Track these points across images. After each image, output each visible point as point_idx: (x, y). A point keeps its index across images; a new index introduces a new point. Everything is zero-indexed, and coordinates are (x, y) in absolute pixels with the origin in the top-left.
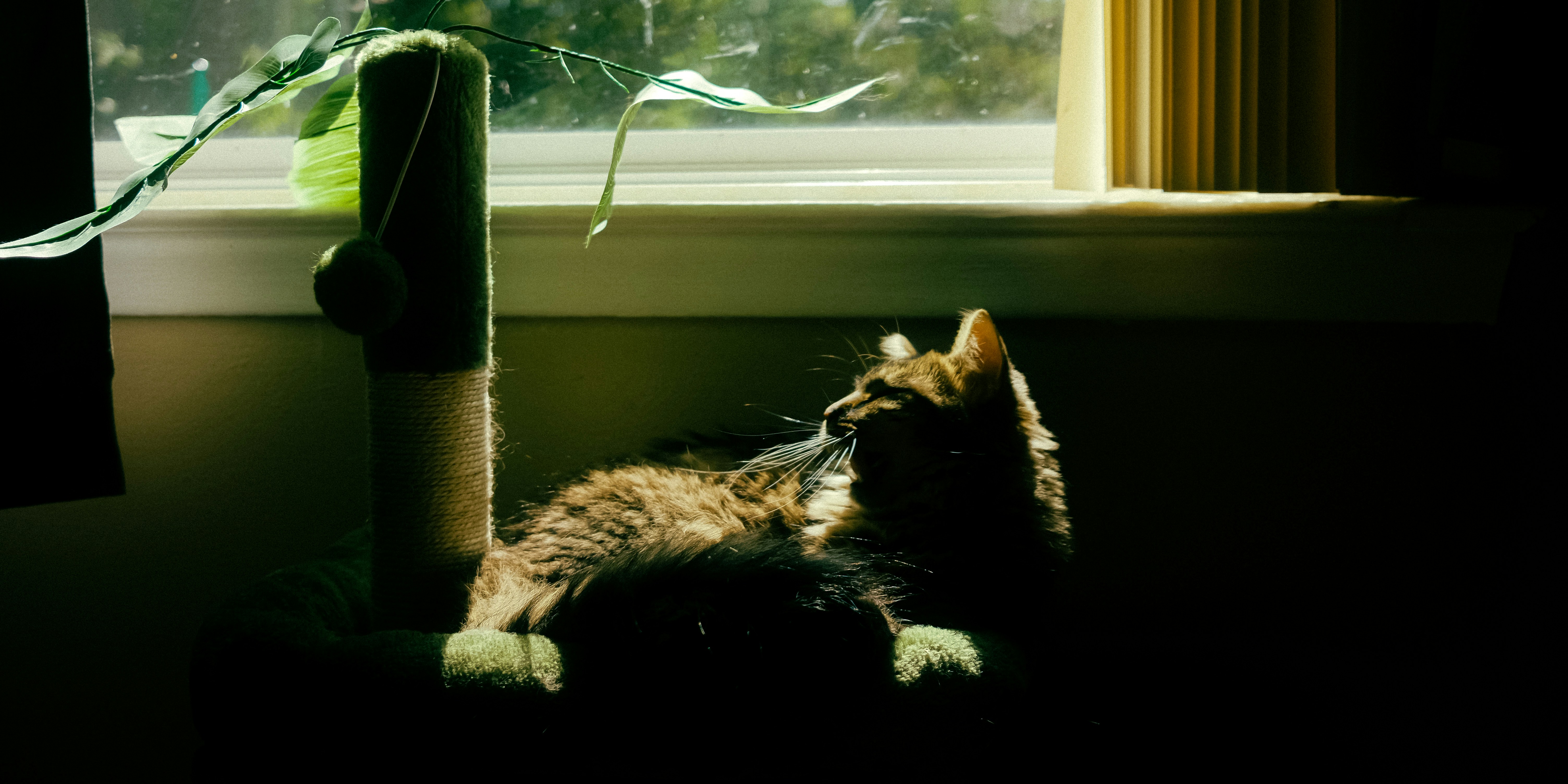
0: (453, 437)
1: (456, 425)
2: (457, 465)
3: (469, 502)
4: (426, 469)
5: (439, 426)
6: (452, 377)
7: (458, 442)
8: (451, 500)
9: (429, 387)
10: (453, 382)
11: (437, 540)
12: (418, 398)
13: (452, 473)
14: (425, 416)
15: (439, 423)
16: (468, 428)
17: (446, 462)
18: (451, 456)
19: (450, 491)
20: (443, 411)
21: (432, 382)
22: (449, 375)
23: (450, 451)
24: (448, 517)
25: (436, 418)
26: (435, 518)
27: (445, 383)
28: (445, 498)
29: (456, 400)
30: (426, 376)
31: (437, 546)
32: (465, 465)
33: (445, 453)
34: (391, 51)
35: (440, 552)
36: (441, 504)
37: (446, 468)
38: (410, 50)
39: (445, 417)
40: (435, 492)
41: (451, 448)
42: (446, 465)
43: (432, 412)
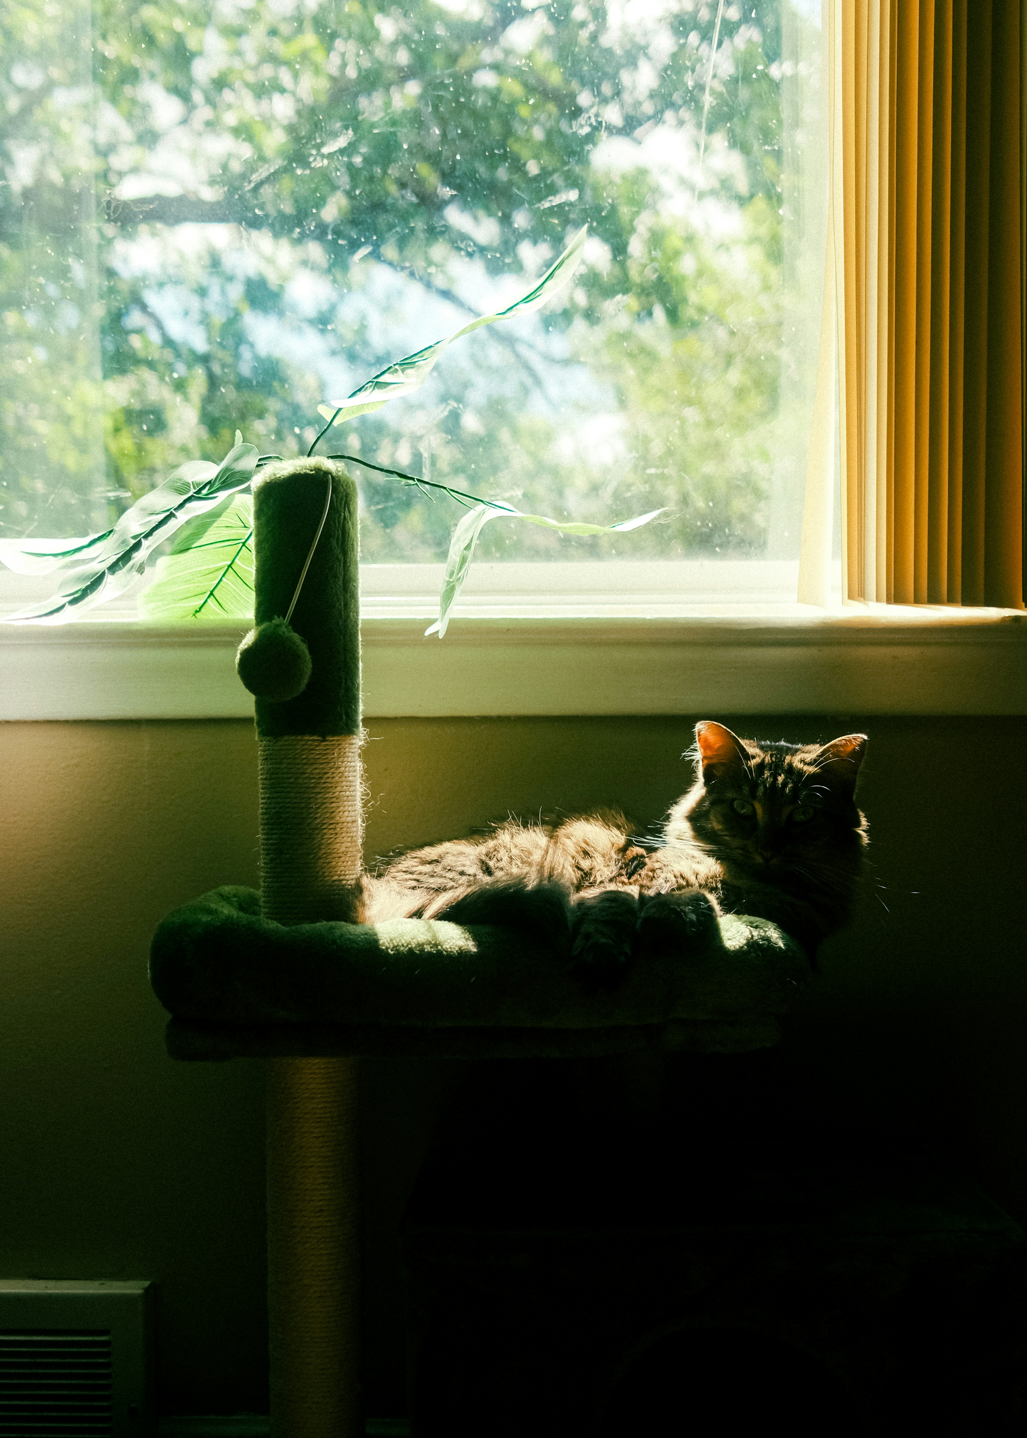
0: (339, 789)
1: (341, 780)
2: (342, 813)
3: (349, 844)
4: (319, 815)
5: (328, 780)
6: (338, 740)
7: (342, 793)
8: (338, 840)
9: (321, 748)
10: (339, 745)
11: (326, 874)
12: (312, 756)
13: (338, 818)
14: (318, 771)
15: (328, 778)
16: (348, 783)
17: (334, 809)
18: (338, 804)
19: (336, 834)
20: (331, 768)
21: (324, 743)
22: (335, 738)
23: (337, 801)
24: (334, 855)
25: (326, 773)
26: (324, 856)
27: (333, 744)
28: (333, 839)
29: (341, 759)
30: (318, 738)
31: (327, 879)
32: (346, 814)
33: (332, 802)
34: (292, 472)
35: (328, 883)
36: (330, 844)
37: (333, 815)
38: (308, 472)
39: (333, 773)
40: (325, 834)
41: (337, 798)
42: (333, 812)
43: (323, 768)
